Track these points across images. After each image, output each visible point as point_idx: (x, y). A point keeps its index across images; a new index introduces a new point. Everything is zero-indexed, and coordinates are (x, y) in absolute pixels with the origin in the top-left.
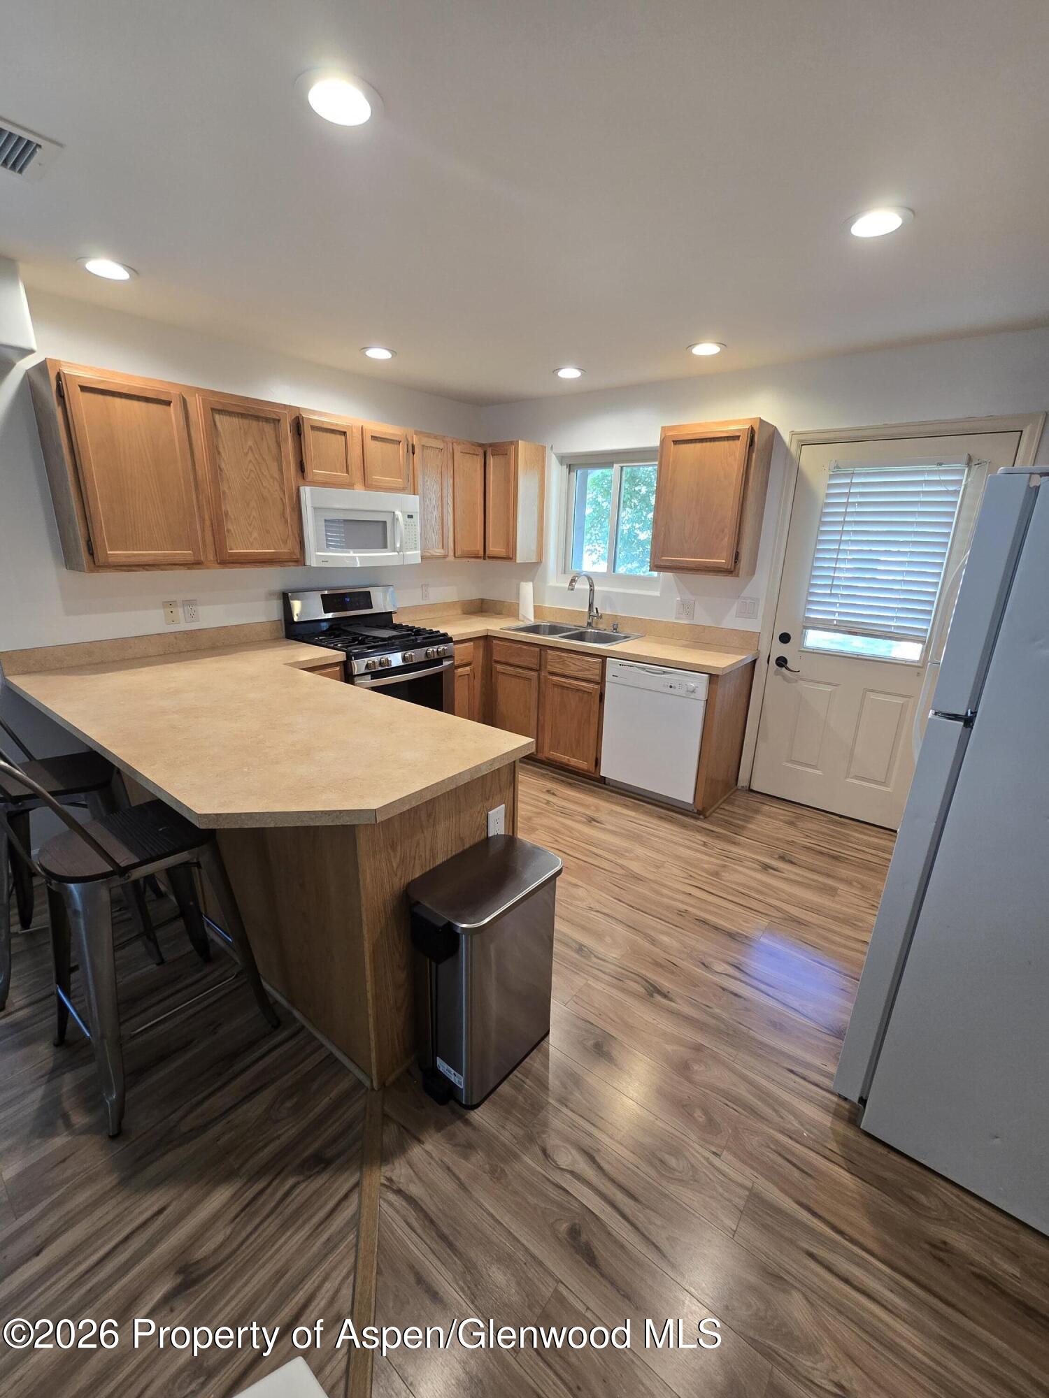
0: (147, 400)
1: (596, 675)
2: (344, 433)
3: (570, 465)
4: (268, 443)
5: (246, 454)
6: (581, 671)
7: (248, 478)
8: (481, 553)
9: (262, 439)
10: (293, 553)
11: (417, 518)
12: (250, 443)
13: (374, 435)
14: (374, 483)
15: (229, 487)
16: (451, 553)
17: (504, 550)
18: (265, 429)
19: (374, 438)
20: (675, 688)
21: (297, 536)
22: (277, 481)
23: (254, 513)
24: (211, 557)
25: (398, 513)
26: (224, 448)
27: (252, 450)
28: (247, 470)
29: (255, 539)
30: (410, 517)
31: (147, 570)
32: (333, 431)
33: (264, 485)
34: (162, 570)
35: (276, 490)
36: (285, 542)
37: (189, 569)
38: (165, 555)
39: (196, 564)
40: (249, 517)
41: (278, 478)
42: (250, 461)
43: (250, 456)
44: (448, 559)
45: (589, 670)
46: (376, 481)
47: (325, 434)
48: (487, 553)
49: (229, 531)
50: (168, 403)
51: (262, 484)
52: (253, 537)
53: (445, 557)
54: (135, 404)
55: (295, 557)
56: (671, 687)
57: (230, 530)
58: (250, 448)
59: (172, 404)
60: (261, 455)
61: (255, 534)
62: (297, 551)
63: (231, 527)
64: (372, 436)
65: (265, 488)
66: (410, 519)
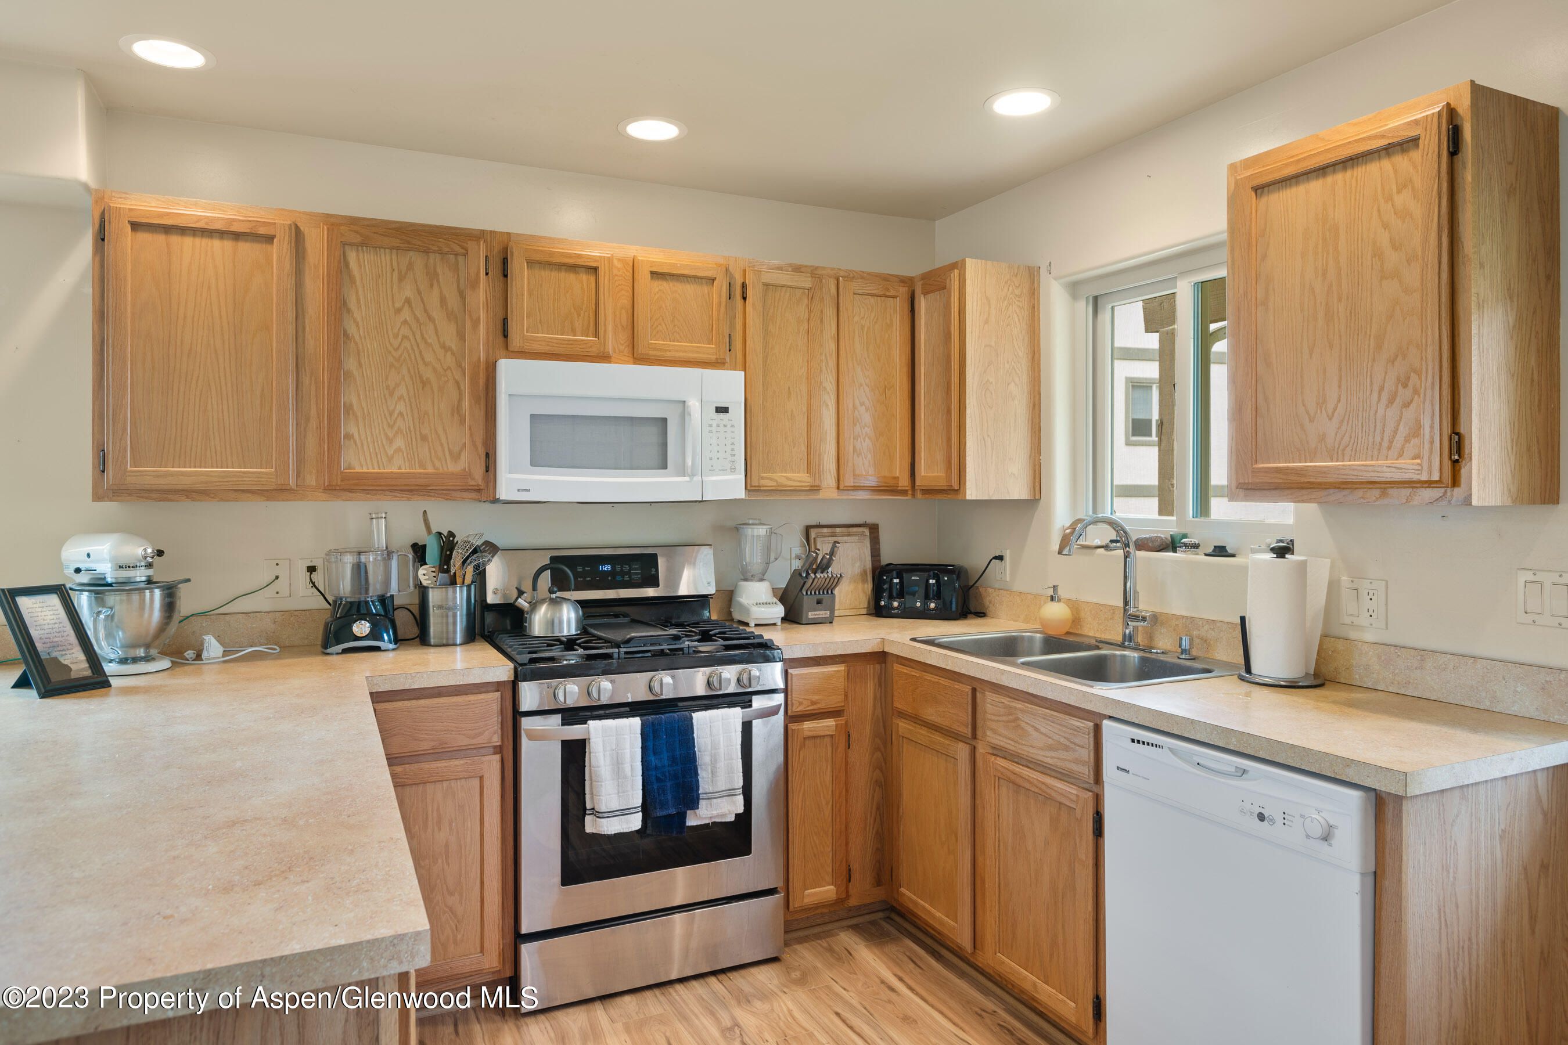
0: (237, 236)
1: (1082, 763)
2: (595, 270)
3: (1096, 299)
4: (441, 292)
5: (398, 311)
6: (1050, 748)
7: (396, 350)
8: (904, 482)
9: (432, 286)
10: (466, 474)
11: (737, 413)
12: (409, 292)
13: (655, 269)
14: (651, 353)
15: (360, 365)
16: (829, 480)
17: (944, 475)
18: (439, 270)
19: (656, 275)
20: (1272, 821)
21: (480, 445)
22: (453, 354)
23: (401, 407)
24: (311, 480)
25: (694, 404)
26: (358, 300)
27: (410, 306)
28: (396, 336)
29: (399, 450)
30: (722, 410)
31: (194, 500)
32: (572, 268)
33: (427, 360)
34: (221, 500)
35: (449, 368)
36: (456, 457)
37: (268, 499)
38: (226, 475)
39: (279, 492)
40: (391, 414)
41: (453, 347)
42: (405, 322)
43: (406, 314)
44: (822, 495)
45: (1067, 748)
46: (654, 349)
47: (554, 274)
48: (918, 483)
49: (348, 437)
50: (269, 239)
51: (423, 359)
52: (394, 447)
53: (815, 489)
54: (216, 244)
55: (473, 483)
56: (1261, 817)
57: (353, 435)
58: (408, 301)
59: (275, 240)
60: (426, 311)
61: (399, 442)
62: (478, 472)
63: (353, 429)
64: (652, 273)
65: (426, 364)
66: (722, 415)
